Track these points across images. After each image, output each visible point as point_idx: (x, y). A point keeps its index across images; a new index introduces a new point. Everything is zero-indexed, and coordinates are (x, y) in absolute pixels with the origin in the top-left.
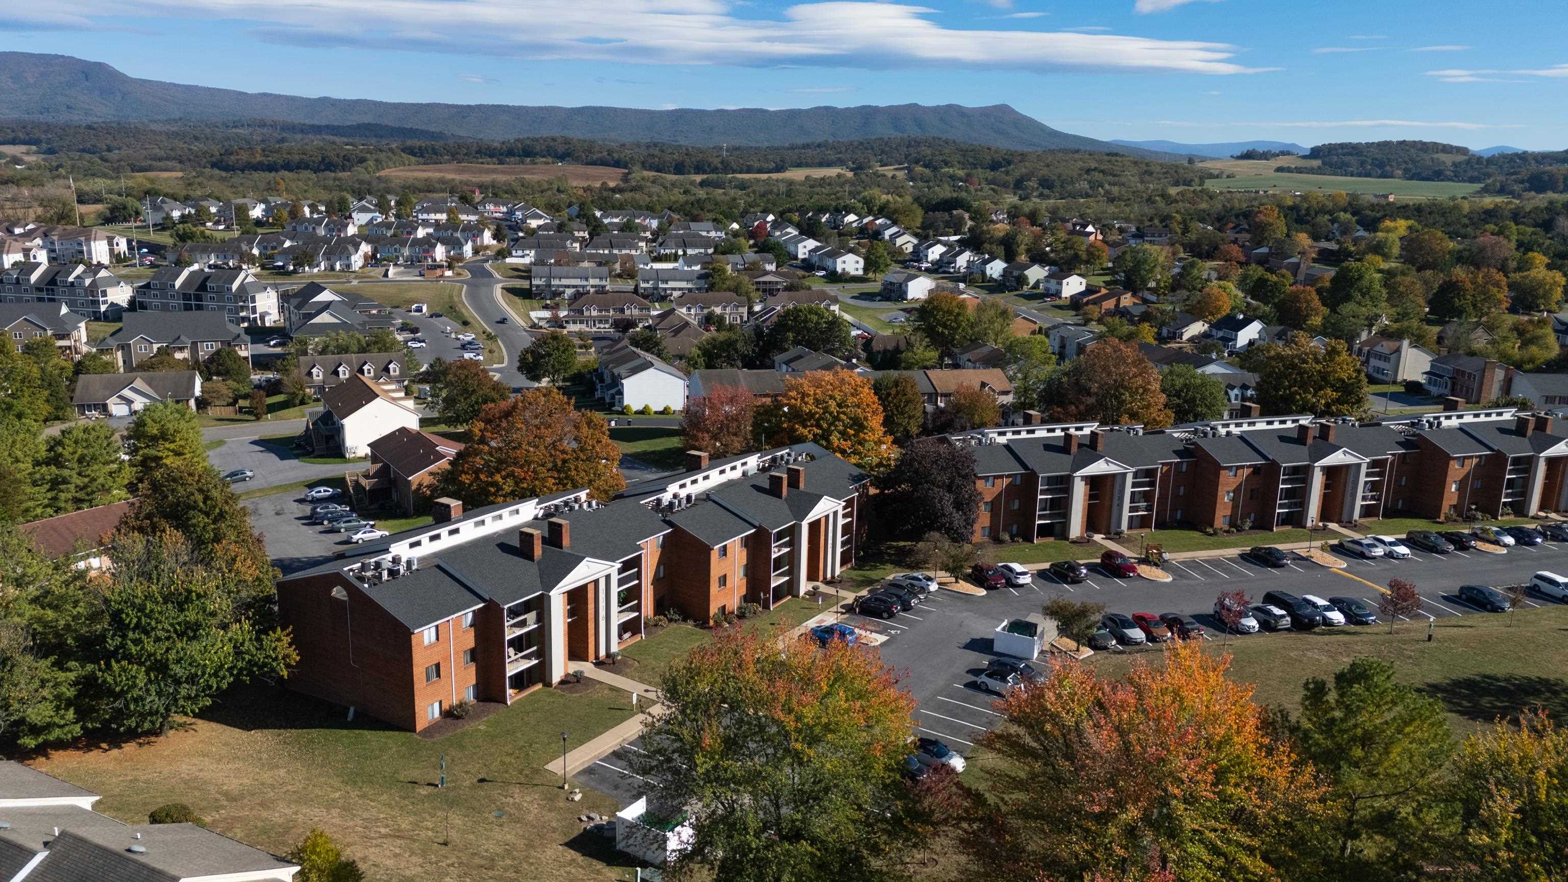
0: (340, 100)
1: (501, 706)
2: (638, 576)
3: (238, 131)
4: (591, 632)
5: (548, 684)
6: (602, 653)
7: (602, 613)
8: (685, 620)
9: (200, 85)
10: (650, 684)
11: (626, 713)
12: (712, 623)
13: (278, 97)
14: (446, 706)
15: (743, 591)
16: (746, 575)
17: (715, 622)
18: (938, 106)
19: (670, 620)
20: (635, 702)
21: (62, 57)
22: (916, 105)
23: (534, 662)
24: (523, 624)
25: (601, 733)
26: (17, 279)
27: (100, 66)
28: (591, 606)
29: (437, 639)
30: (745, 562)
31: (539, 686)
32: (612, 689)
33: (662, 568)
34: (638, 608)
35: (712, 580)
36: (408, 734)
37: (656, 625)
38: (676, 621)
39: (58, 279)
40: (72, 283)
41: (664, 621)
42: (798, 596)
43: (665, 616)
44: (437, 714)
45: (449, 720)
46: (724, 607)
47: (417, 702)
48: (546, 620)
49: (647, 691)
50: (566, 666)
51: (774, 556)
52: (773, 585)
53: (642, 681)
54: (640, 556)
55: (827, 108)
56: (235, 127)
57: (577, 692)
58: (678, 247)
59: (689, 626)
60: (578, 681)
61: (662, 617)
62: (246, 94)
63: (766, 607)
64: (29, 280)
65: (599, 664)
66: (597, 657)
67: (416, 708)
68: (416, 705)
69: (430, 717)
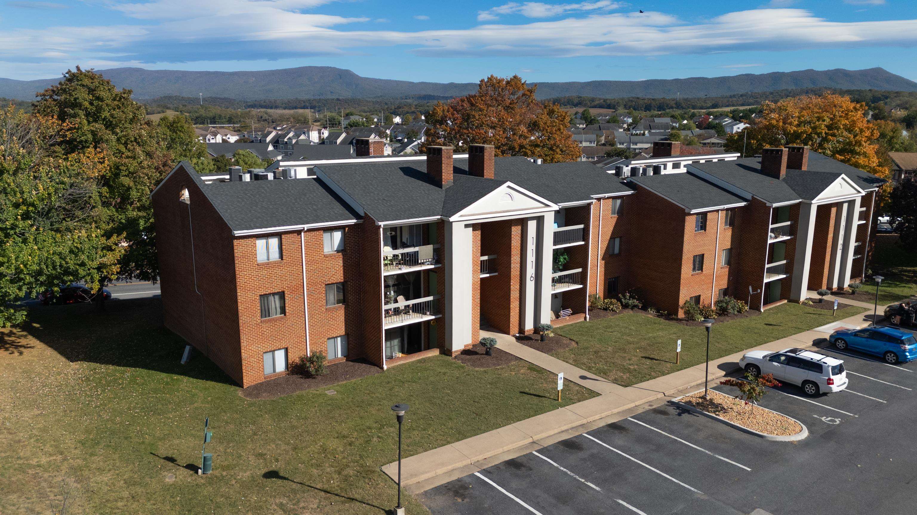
0: (459, 84)
1: (374, 369)
2: (585, 235)
3: (407, 100)
4: (515, 294)
5: (446, 351)
6: (529, 325)
7: (530, 271)
8: (644, 308)
9: (392, 79)
10: (589, 369)
11: (546, 402)
12: (681, 314)
13: (430, 83)
14: (294, 357)
15: (724, 284)
16: (729, 262)
17: (687, 313)
18: (829, 71)
19: (625, 306)
20: (560, 387)
21: (331, 67)
22: (812, 70)
23: (428, 317)
24: (412, 259)
25: (497, 426)
26: (260, 140)
27: (347, 71)
28: (515, 259)
29: (281, 257)
30: (728, 245)
31: (435, 353)
32: (533, 368)
33: (617, 241)
34: (582, 278)
35: (685, 257)
36: (233, 388)
37: (605, 309)
38: (634, 307)
39: (280, 140)
40: (286, 142)
41: (616, 305)
42: (797, 301)
43: (619, 300)
44: (281, 367)
45: (296, 378)
46: (697, 299)
47: (244, 343)
48: (446, 262)
49: (583, 378)
50: (474, 334)
51: (770, 241)
52: (766, 280)
53: (577, 363)
54: (589, 205)
55: (747, 75)
56: (406, 99)
57: (482, 365)
58: (645, 129)
59: (651, 315)
60: (488, 353)
61: (614, 301)
62: (413, 83)
63: (755, 307)
64: (266, 140)
65: (522, 338)
66: (521, 330)
67: (243, 351)
68: (243, 348)
69: (268, 370)
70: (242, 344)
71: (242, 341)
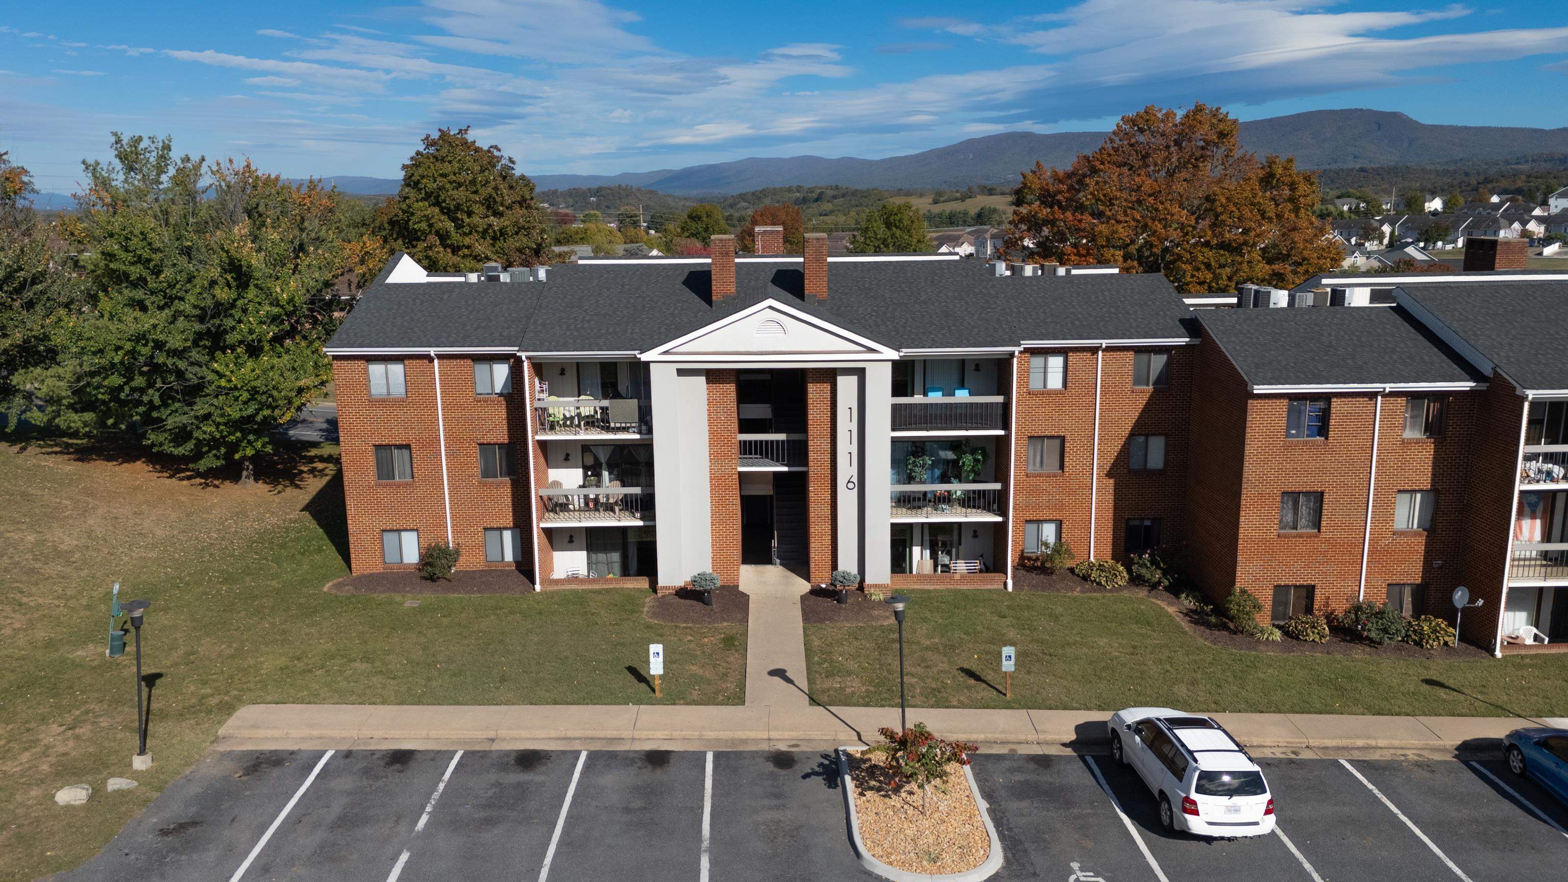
4: (819, 509)
7: (846, 470)
15: (1409, 572)
16: (1430, 524)
23: (632, 522)
28: (818, 445)
29: (406, 393)
30: (1423, 482)
31: (640, 584)
32: (734, 639)
33: (1157, 443)
34: (1000, 503)
35: (1249, 491)
37: (1085, 578)
44: (411, 556)
46: (1307, 593)
47: (351, 511)
49: (776, 673)
51: (1522, 485)
65: (822, 592)
67: (349, 522)
68: (349, 517)
69: (391, 557)
70: (349, 512)
71: (348, 507)
